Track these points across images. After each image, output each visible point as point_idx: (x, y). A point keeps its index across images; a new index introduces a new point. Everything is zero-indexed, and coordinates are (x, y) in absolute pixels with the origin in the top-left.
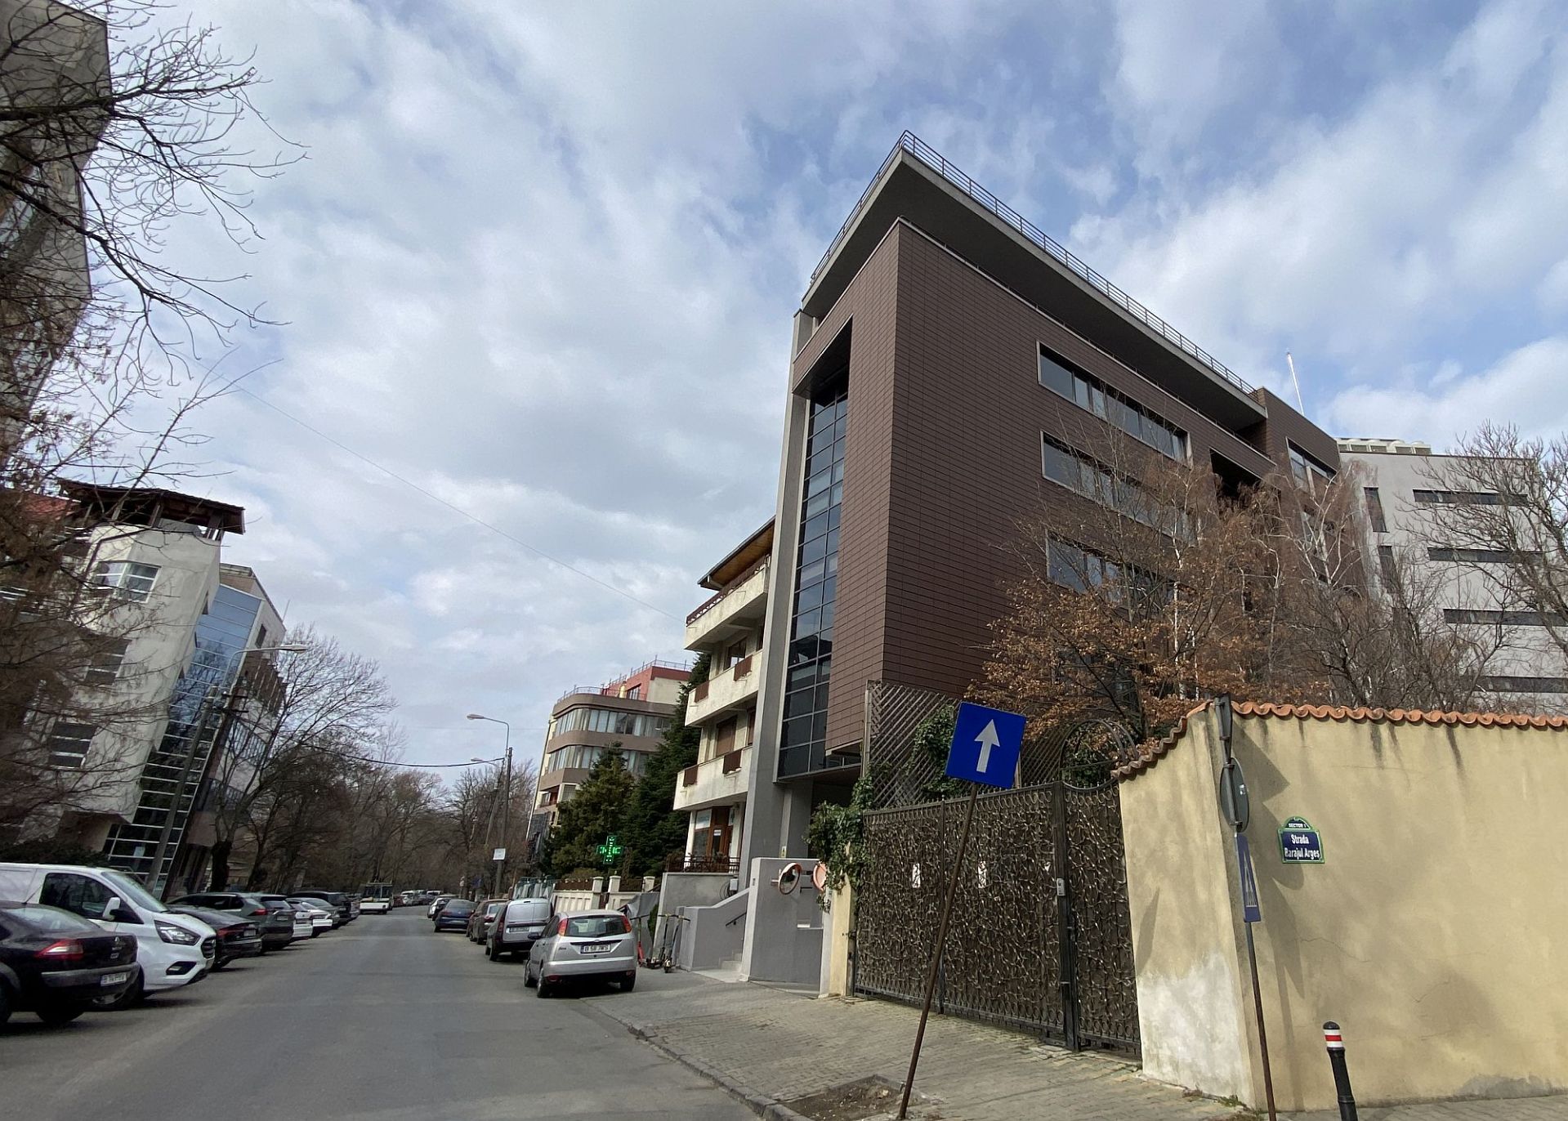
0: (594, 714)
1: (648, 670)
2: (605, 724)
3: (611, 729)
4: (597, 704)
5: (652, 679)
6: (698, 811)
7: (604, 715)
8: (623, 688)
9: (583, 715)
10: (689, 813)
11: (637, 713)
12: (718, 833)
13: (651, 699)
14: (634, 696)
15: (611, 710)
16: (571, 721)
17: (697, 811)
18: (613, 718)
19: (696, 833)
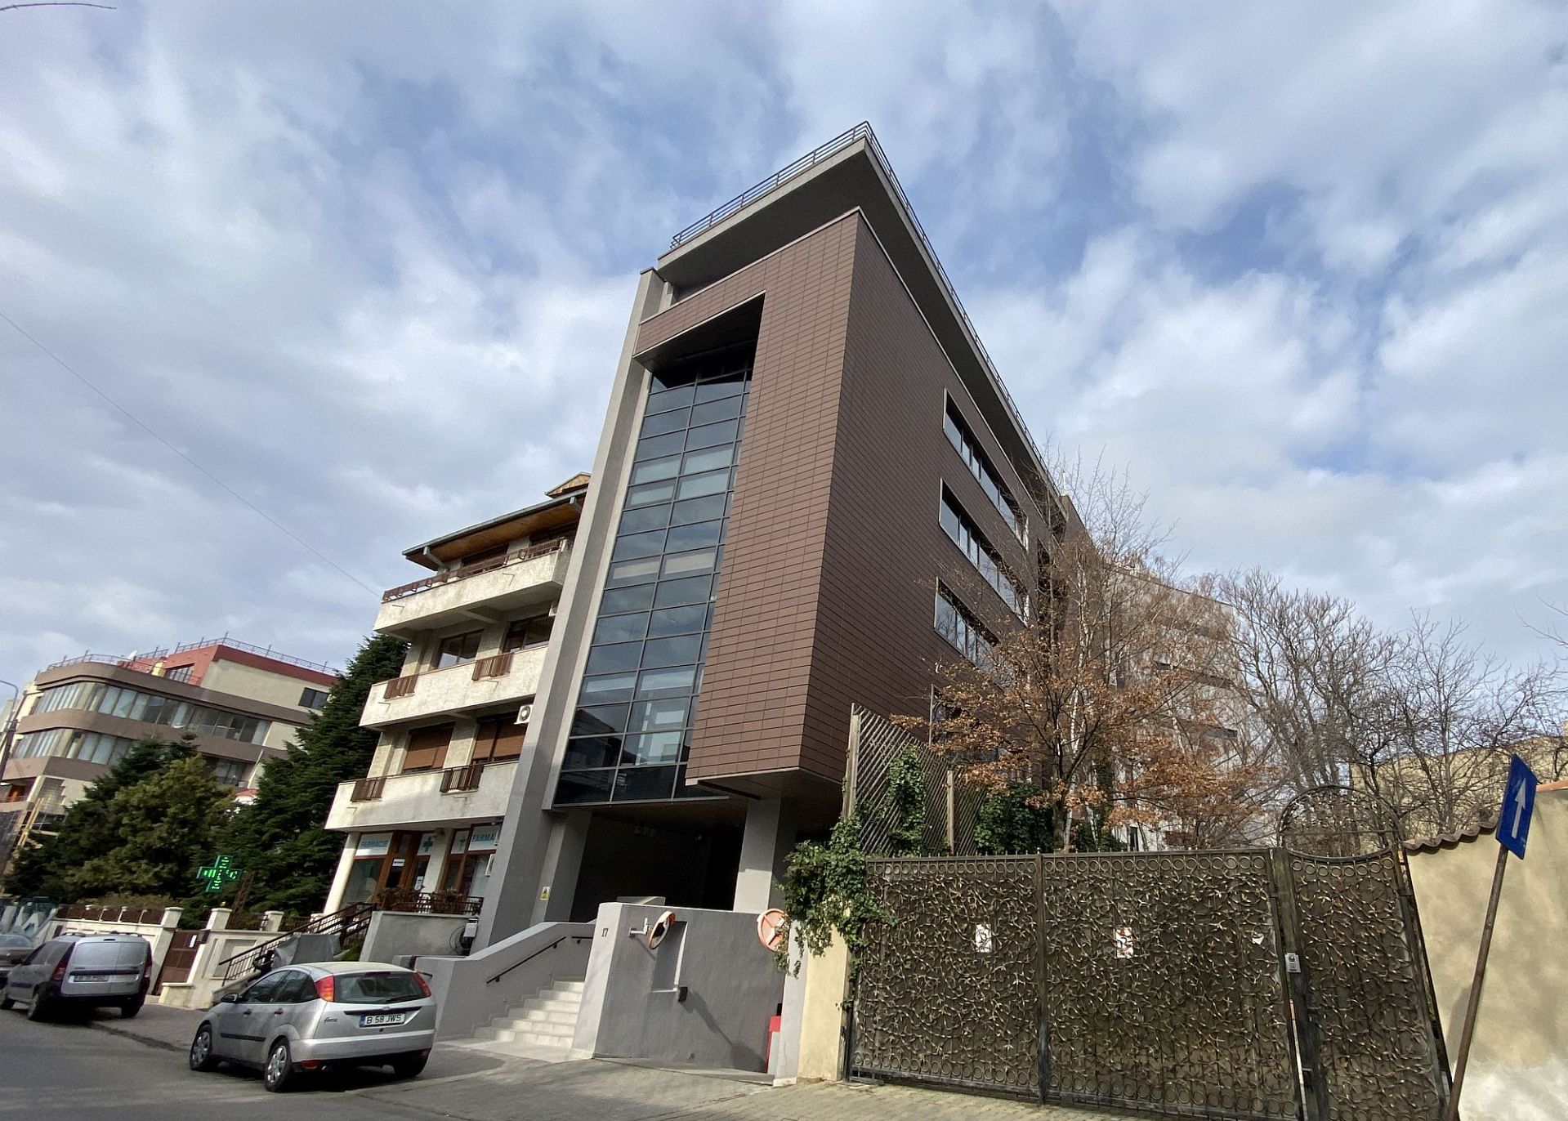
0: (112, 693)
1: (208, 649)
2: (124, 707)
3: (136, 715)
4: (121, 679)
5: (216, 660)
6: (362, 833)
7: (127, 697)
8: (160, 665)
9: (95, 692)
10: (348, 834)
11: (181, 699)
12: (399, 863)
13: (208, 684)
14: (178, 676)
15: (140, 690)
16: (70, 699)
17: (361, 835)
18: (142, 702)
19: (357, 863)
